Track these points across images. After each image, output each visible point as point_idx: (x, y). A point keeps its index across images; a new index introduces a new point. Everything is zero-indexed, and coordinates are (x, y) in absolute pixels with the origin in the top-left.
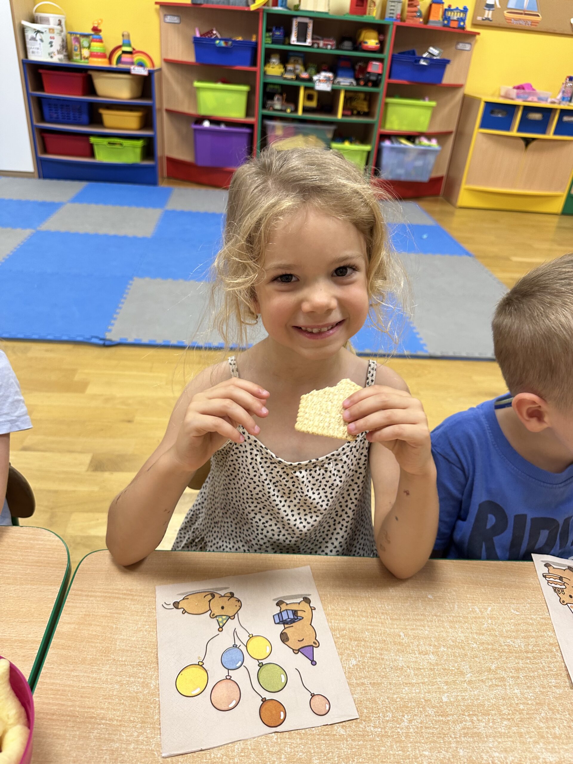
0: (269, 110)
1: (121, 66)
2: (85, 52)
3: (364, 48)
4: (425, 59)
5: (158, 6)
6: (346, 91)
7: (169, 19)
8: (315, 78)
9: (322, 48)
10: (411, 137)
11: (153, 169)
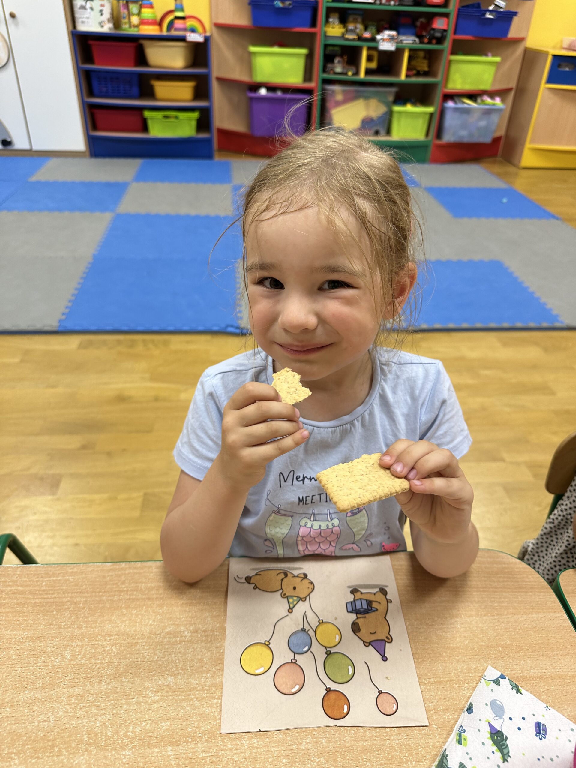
0: (329, 74)
1: (174, 33)
2: (135, 20)
3: (428, 3)
4: (491, 12)
6: (411, 50)
8: (379, 37)
9: (384, 5)
10: (473, 96)
11: (209, 141)
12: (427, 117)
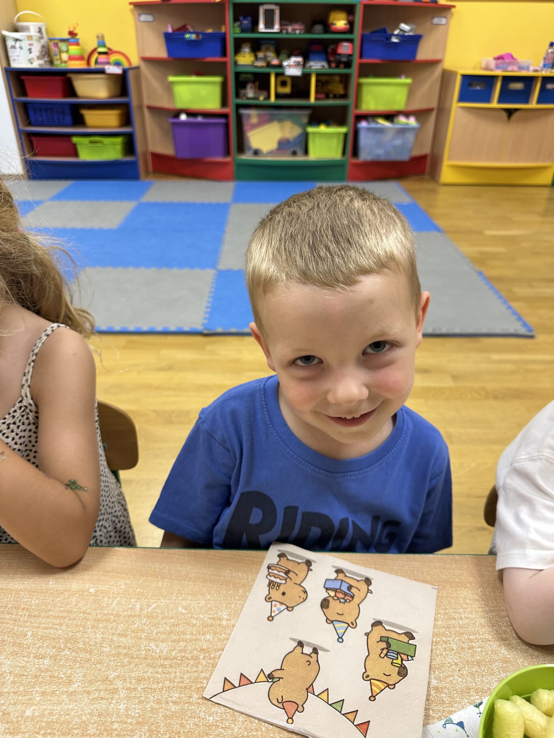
0: (243, 99)
1: (99, 67)
2: (65, 56)
3: (333, 30)
4: (397, 35)
5: (132, 7)
6: (318, 75)
7: (143, 18)
8: (285, 63)
9: (291, 34)
10: (390, 116)
11: (134, 164)
12: (342, 137)
